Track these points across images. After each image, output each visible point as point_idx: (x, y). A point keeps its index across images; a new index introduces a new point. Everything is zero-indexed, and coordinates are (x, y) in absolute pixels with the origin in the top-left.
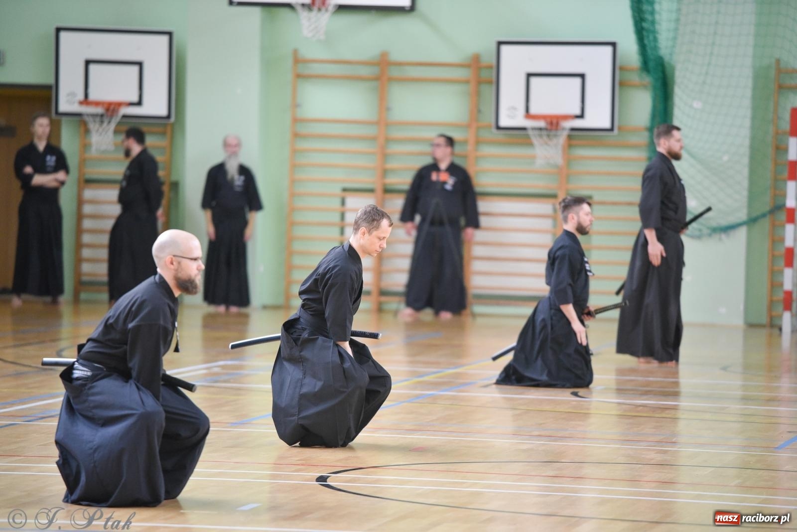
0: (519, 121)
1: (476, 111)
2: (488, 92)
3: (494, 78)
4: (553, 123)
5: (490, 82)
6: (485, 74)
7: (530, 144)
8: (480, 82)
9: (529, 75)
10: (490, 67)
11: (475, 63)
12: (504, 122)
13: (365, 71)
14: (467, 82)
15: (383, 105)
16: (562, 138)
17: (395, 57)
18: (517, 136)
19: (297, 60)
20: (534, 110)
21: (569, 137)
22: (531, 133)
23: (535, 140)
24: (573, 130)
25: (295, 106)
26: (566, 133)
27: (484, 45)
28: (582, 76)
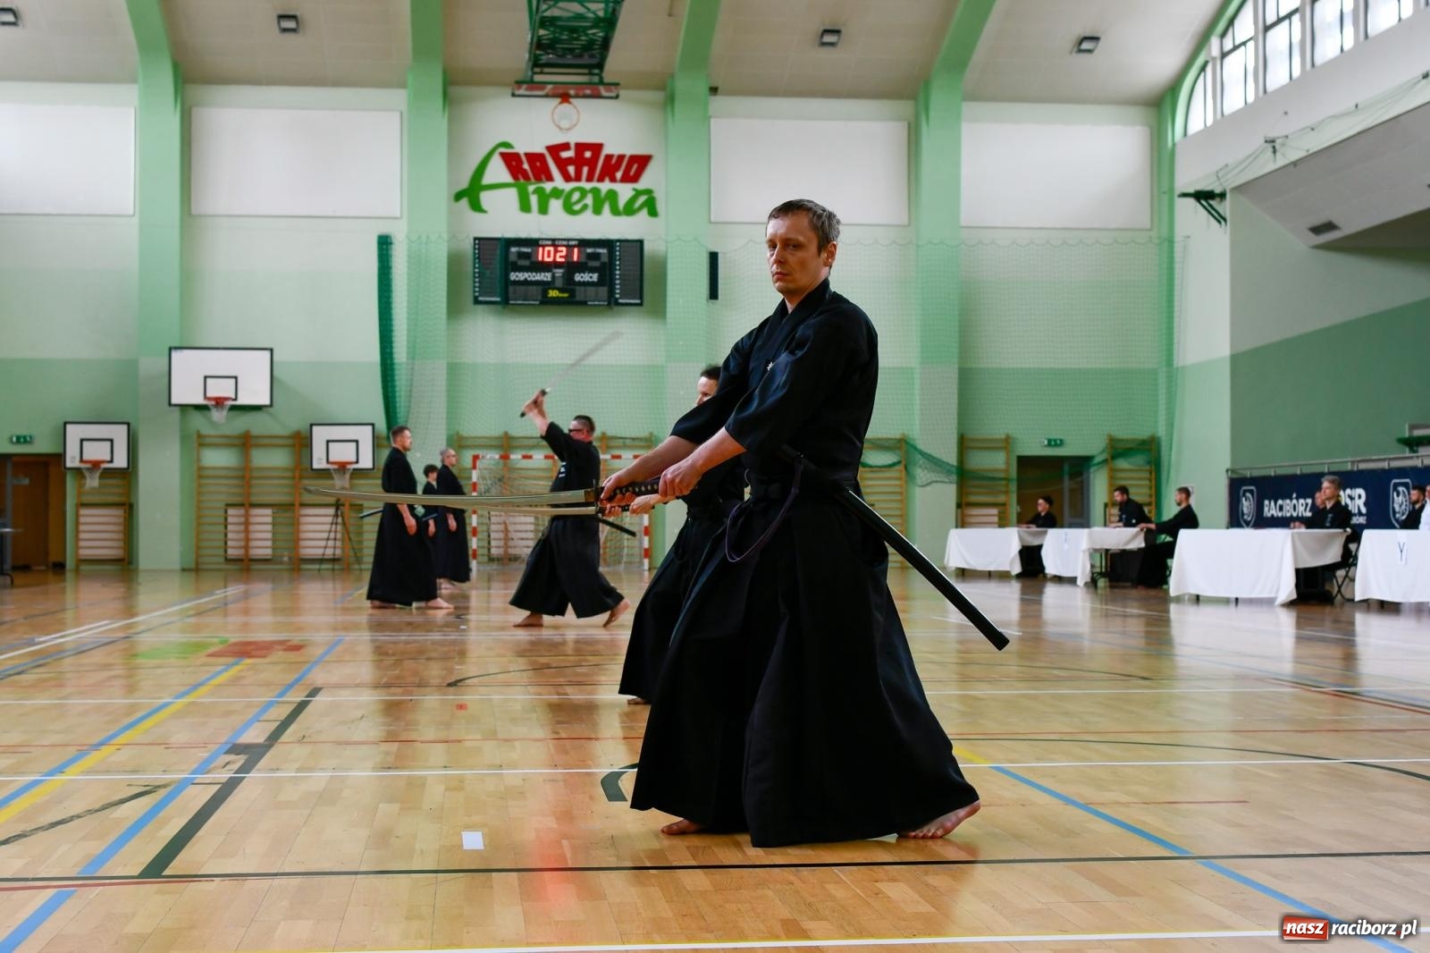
0: (324, 465)
1: (300, 461)
2: (306, 450)
3: (309, 444)
4: (342, 466)
5: (306, 446)
6: (304, 441)
7: (332, 478)
8: (301, 446)
9: (328, 441)
10: (306, 438)
11: (298, 435)
12: (315, 466)
13: (236, 442)
14: (294, 446)
15: (247, 459)
16: (348, 476)
17: (255, 431)
18: (324, 474)
19: (200, 436)
20: (331, 459)
21: (352, 474)
22: (332, 471)
23: (334, 475)
24: (354, 469)
25: (199, 460)
26: (350, 471)
27: (303, 425)
28: (357, 441)
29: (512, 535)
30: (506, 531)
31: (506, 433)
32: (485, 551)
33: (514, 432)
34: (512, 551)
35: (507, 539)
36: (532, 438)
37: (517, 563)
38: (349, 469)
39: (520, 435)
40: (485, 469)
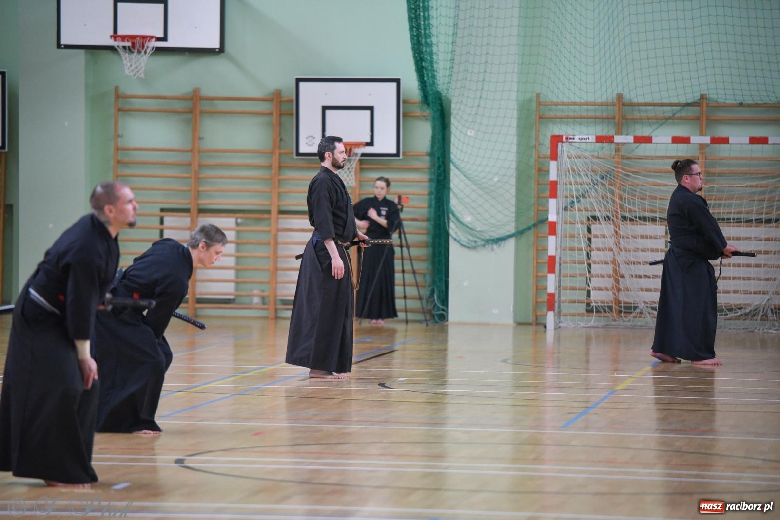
1: (279, 141)
2: (290, 122)
3: (294, 112)
5: (291, 115)
6: (285, 107)
8: (281, 115)
9: (325, 108)
10: (291, 101)
11: (276, 97)
12: (304, 149)
13: (179, 106)
14: (271, 114)
15: (196, 136)
16: (355, 164)
17: (206, 92)
19: (118, 96)
21: (362, 162)
24: (365, 155)
25: (118, 136)
26: (358, 158)
27: (284, 82)
28: (371, 109)
29: (623, 269)
30: (614, 262)
31: (620, 97)
32: (583, 296)
33: (634, 96)
34: (623, 297)
35: (617, 276)
36: (662, 105)
37: (631, 316)
38: (356, 155)
39: (641, 100)
40: (578, 157)
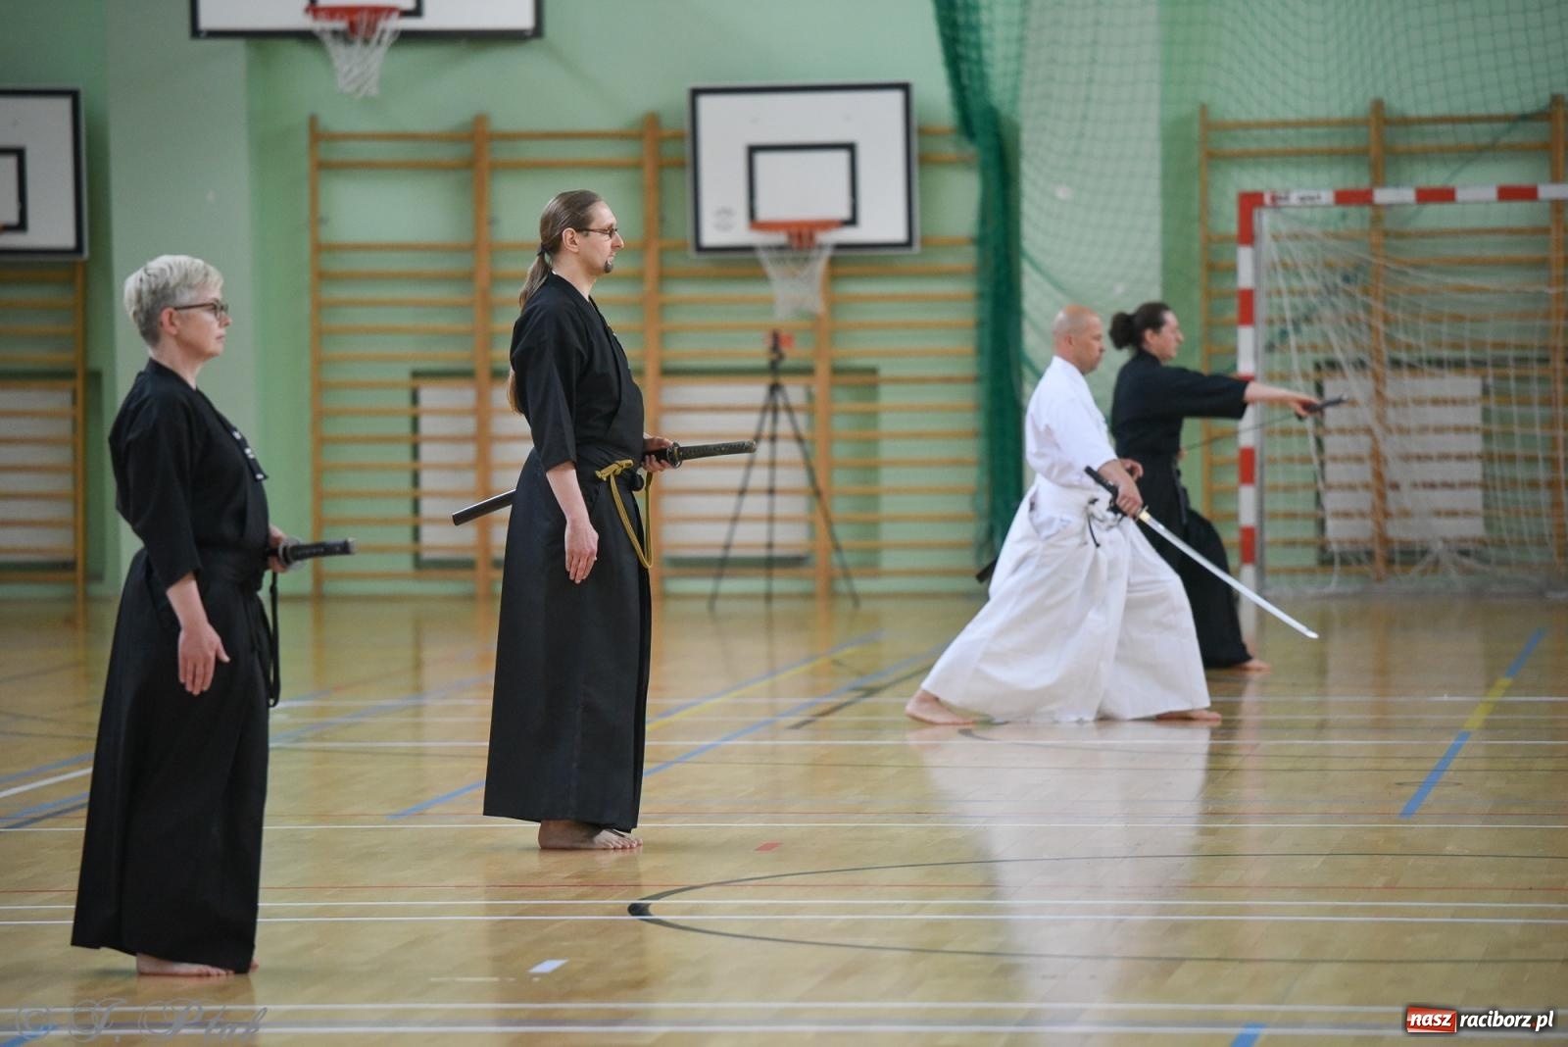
0: (739, 234)
1: (656, 221)
2: (678, 182)
3: (688, 159)
4: (801, 237)
5: (681, 165)
6: (671, 150)
7: (763, 278)
8: (661, 166)
9: (753, 150)
10: (678, 137)
11: (650, 130)
12: (711, 237)
13: (445, 153)
14: (637, 166)
15: (481, 216)
16: (820, 266)
17: (501, 122)
18: (738, 261)
19: (317, 135)
20: (764, 213)
21: (833, 262)
22: (763, 256)
23: (771, 270)
24: (840, 247)
25: (317, 220)
26: (827, 253)
27: (666, 97)
28: (851, 148)
29: (1395, 471)
30: (1377, 457)
31: (1378, 105)
32: (1309, 530)
33: (1408, 102)
34: (1396, 531)
35: (1382, 485)
36: (1470, 120)
37: (1415, 571)
38: (821, 247)
39: (1426, 111)
40: (1295, 237)
